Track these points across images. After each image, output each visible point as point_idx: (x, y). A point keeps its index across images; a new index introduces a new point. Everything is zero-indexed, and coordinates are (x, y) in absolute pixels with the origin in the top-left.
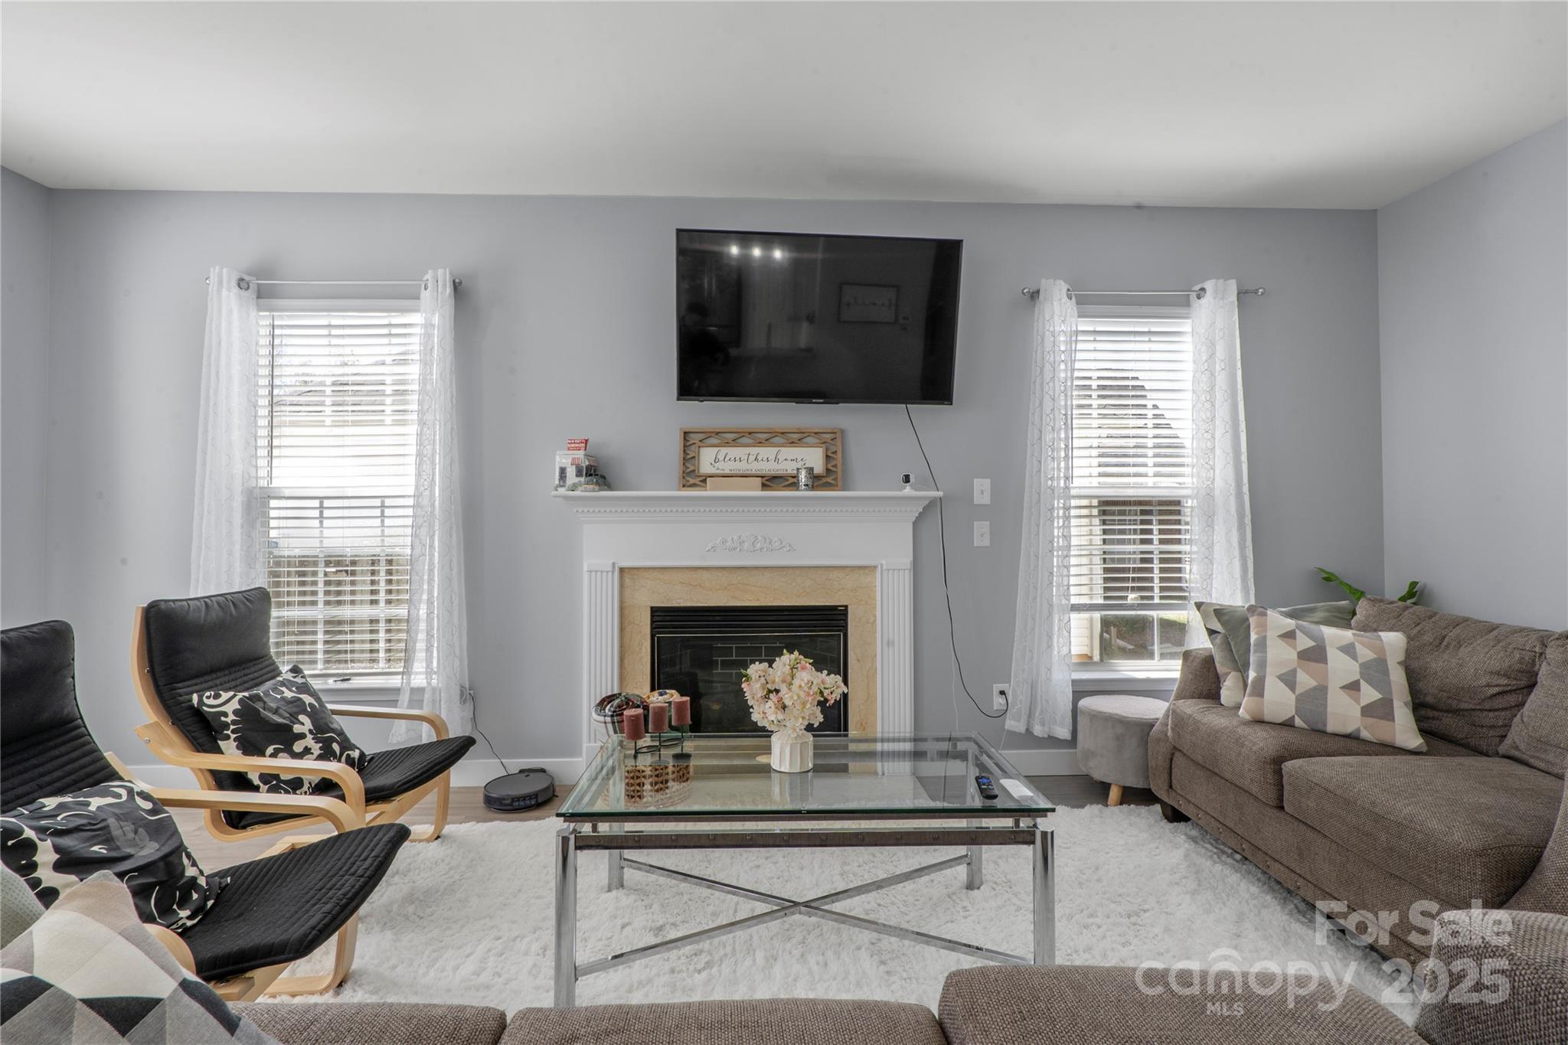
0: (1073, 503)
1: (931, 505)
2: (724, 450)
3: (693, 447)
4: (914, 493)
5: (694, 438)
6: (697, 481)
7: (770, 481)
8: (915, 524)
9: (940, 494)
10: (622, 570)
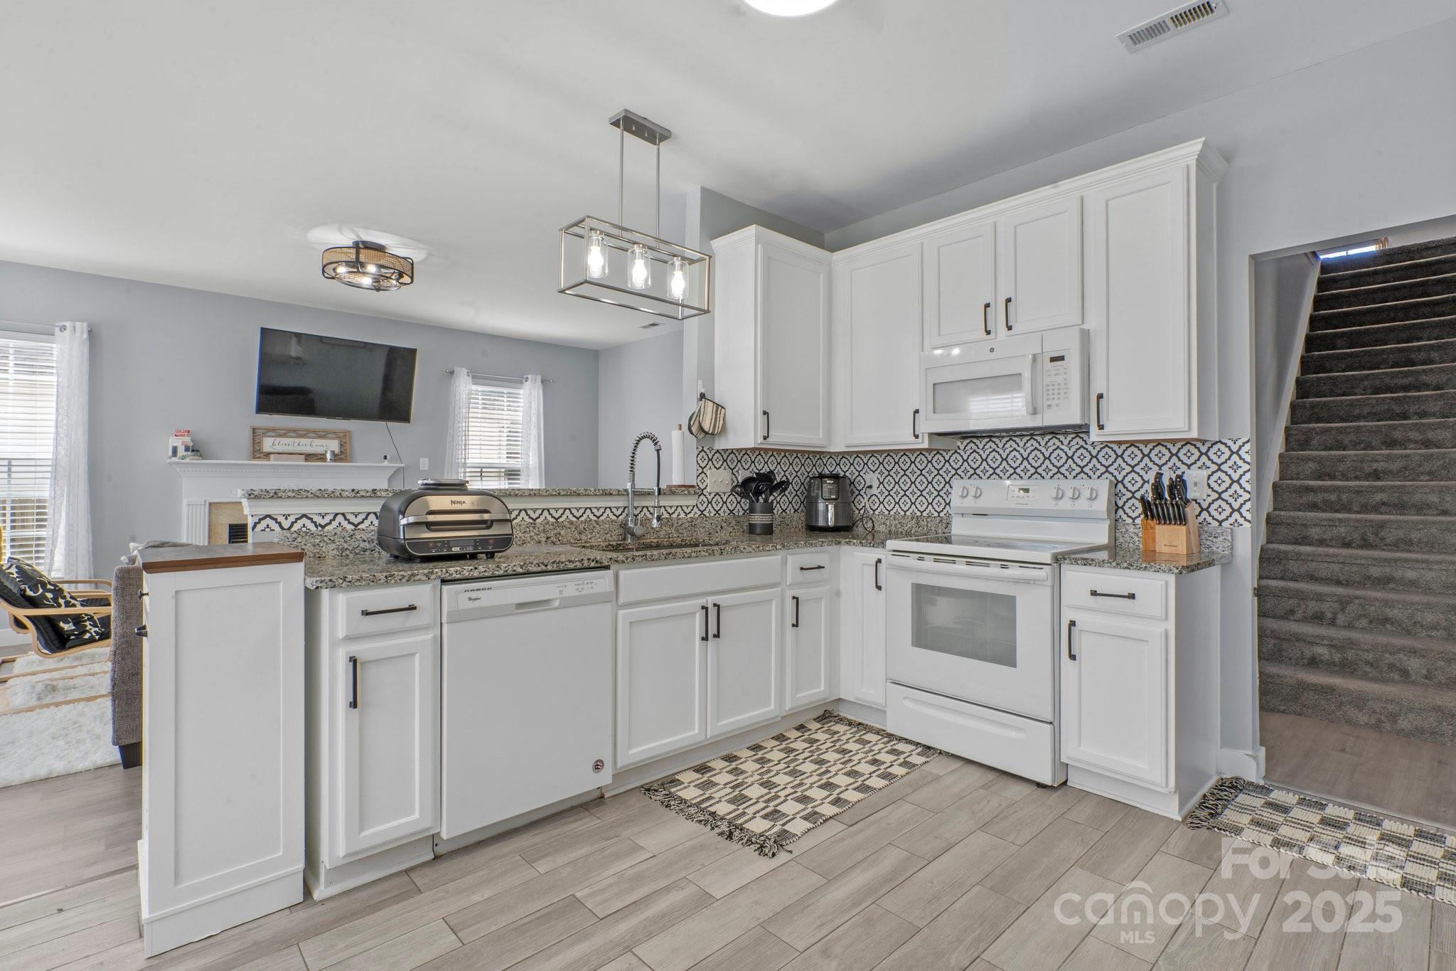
0: (468, 470)
1: (398, 471)
2: (278, 439)
3: (258, 437)
4: (391, 465)
5: (259, 432)
6: (261, 455)
7: (309, 457)
8: (389, 479)
9: (403, 465)
10: (210, 504)
